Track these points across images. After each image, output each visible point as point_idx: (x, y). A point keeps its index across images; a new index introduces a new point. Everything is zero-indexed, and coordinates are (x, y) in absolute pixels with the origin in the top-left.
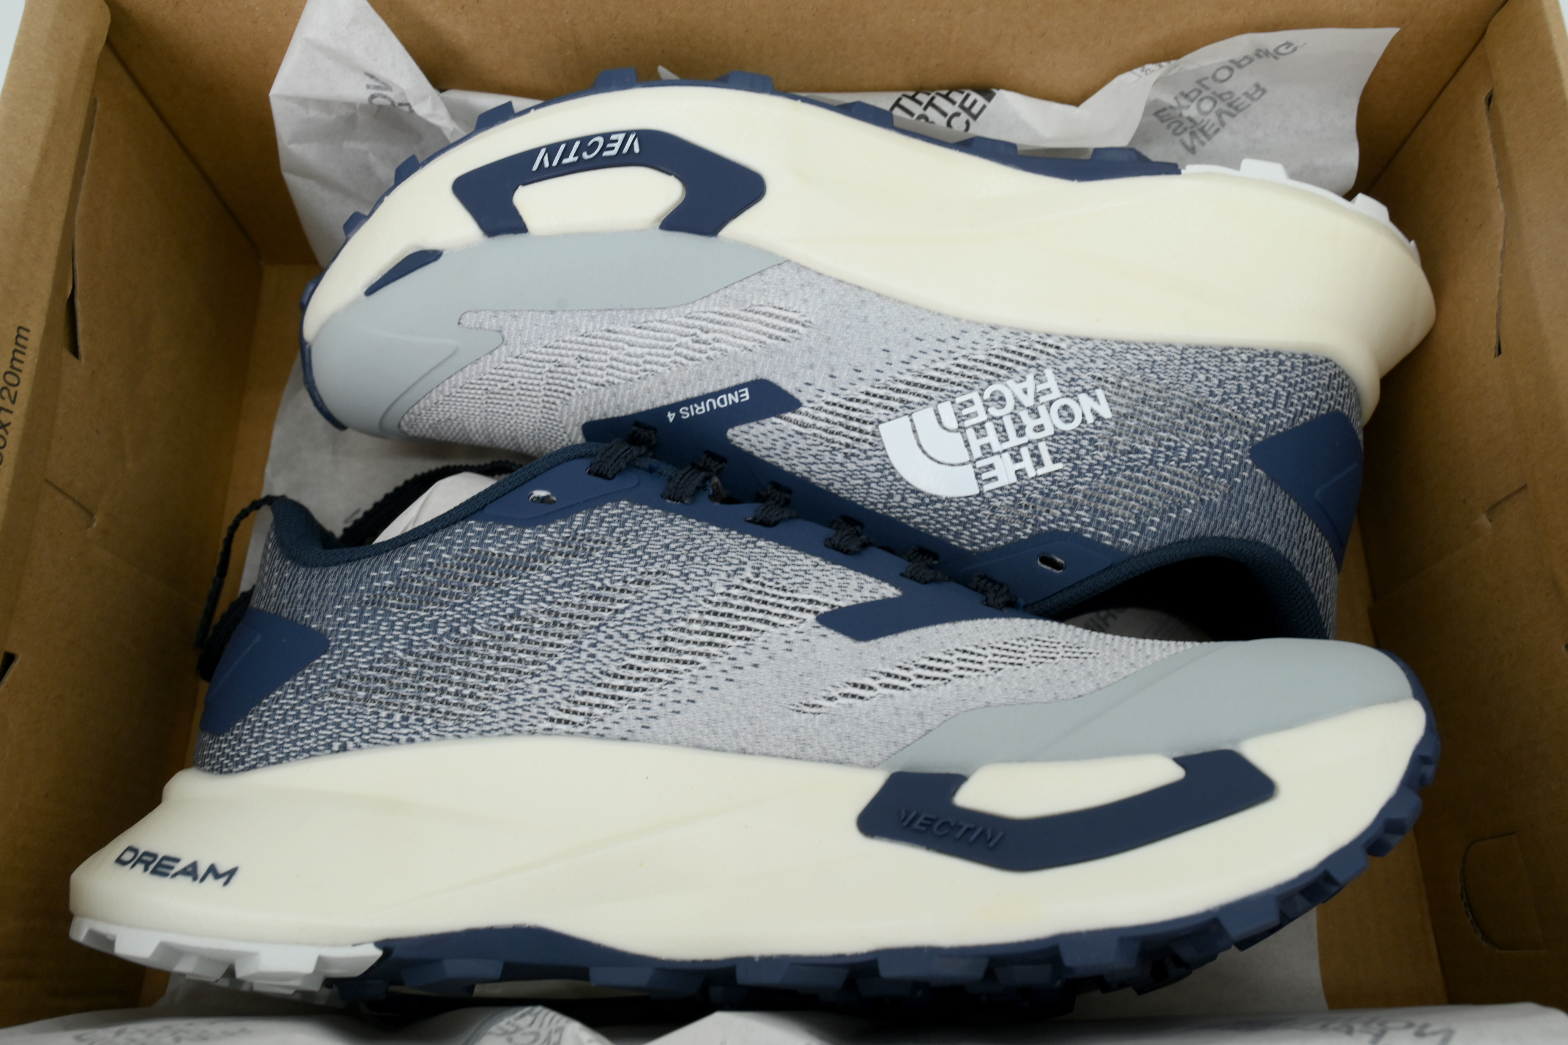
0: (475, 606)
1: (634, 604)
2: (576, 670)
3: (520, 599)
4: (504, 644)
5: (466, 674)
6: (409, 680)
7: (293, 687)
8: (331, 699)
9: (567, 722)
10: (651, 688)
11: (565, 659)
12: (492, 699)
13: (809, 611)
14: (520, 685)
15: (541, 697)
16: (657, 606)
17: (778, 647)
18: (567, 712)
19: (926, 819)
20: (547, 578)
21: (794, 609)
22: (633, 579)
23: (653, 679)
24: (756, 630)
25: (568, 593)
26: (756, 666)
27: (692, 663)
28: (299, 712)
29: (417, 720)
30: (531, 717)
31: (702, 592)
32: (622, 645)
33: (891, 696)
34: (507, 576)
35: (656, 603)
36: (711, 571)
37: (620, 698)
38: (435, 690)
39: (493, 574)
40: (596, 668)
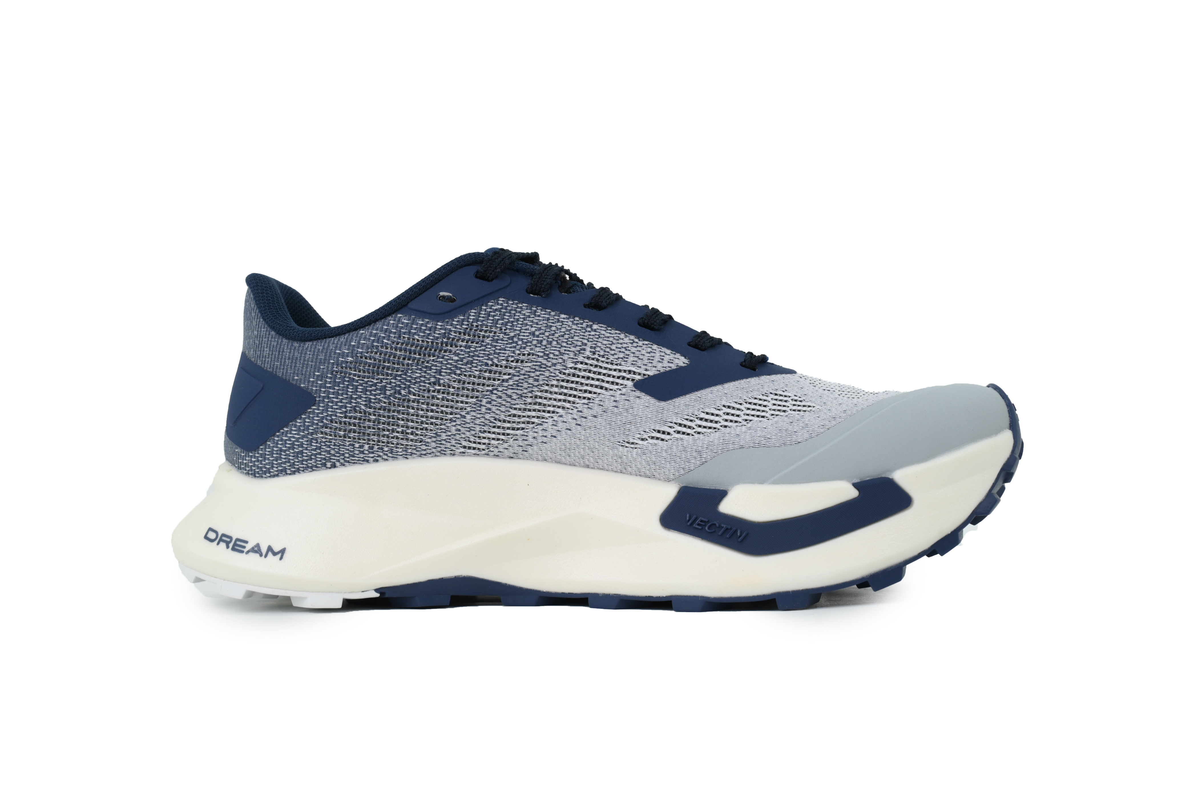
0: (410, 376)
1: (514, 375)
2: (479, 418)
3: (440, 372)
4: (431, 401)
5: (408, 420)
6: (371, 424)
7: (295, 426)
8: (322, 436)
9: (474, 449)
10: (527, 427)
11: (471, 411)
12: (426, 435)
13: (628, 379)
14: (443, 427)
15: (457, 434)
16: (530, 377)
17: (609, 404)
18: (475, 443)
19: (702, 521)
20: (456, 358)
21: (618, 378)
22: (512, 359)
23: (528, 423)
24: (595, 393)
25: (470, 368)
26: (595, 417)
27: (553, 412)
28: (302, 443)
29: (378, 448)
30: (451, 445)
31: (559, 367)
32: (508, 402)
33: (682, 439)
34: (429, 356)
35: (529, 375)
36: (563, 352)
37: (508, 434)
38: (388, 430)
39: (420, 355)
40: (492, 417)
